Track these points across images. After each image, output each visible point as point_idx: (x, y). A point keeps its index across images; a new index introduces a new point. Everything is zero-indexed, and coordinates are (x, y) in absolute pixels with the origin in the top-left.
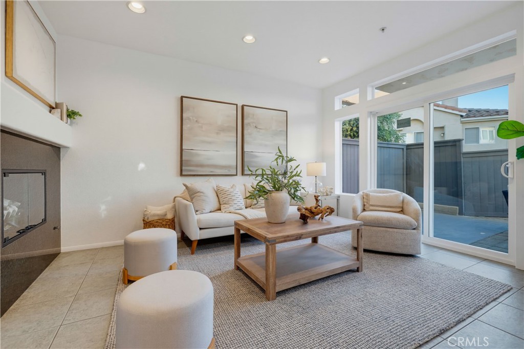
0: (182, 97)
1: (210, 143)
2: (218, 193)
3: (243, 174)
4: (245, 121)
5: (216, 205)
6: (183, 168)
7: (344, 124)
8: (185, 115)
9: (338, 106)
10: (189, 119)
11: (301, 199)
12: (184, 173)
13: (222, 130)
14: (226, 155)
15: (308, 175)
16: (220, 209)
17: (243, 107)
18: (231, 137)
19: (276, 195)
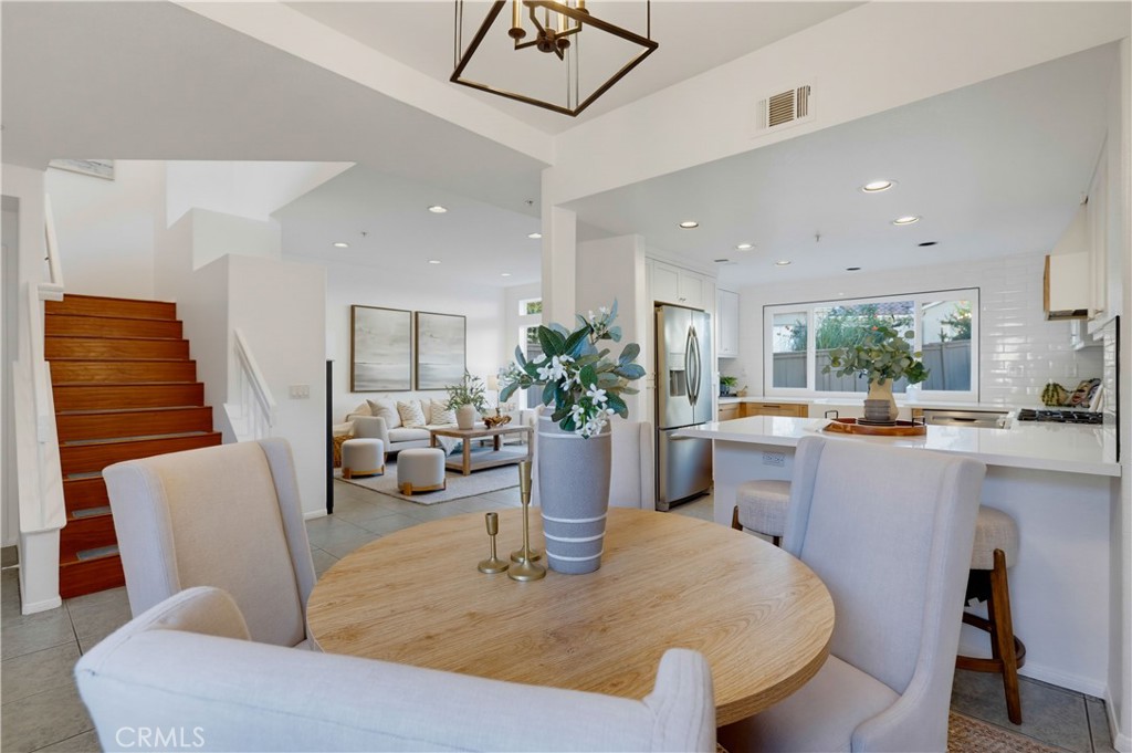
0: (353, 307)
1: (382, 355)
2: (400, 409)
3: (417, 389)
4: (420, 330)
5: (398, 422)
6: (356, 383)
7: (529, 330)
8: (357, 326)
9: (523, 311)
10: (361, 330)
11: (484, 411)
12: (356, 389)
13: (395, 341)
14: (400, 369)
15: (489, 389)
16: (402, 426)
17: (417, 313)
18: (405, 349)
19: (465, 407)
